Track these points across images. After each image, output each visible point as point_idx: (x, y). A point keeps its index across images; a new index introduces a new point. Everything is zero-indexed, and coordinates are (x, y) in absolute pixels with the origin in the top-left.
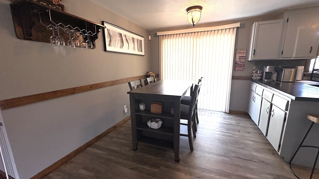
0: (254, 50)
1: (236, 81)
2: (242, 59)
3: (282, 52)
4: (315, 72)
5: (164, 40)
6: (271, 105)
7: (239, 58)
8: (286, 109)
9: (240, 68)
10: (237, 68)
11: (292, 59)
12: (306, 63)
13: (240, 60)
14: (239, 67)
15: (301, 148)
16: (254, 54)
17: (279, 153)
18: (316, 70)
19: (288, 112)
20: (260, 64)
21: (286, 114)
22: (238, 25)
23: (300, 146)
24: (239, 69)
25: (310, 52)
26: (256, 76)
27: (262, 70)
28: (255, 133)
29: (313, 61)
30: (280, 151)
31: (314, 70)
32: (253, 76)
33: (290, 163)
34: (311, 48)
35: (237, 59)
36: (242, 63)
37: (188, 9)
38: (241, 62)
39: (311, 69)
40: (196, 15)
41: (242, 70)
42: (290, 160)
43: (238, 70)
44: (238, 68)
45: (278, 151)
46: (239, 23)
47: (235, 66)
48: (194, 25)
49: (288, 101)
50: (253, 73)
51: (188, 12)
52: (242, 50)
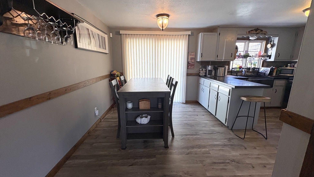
0: (202, 54)
1: (190, 77)
3: (217, 55)
4: (233, 70)
5: (127, 40)
6: (218, 93)
8: (229, 95)
11: (223, 61)
12: (228, 63)
13: (191, 61)
14: (191, 66)
15: (237, 118)
16: (201, 57)
17: (226, 125)
18: (234, 68)
19: (230, 97)
20: (204, 64)
21: (229, 97)
22: (189, 33)
23: (237, 117)
25: (231, 57)
26: (202, 73)
27: (206, 68)
28: (207, 115)
29: (231, 62)
30: (226, 123)
31: (232, 68)
32: (200, 73)
33: (232, 129)
34: (232, 54)
35: (190, 60)
37: (158, 16)
38: (192, 62)
39: (231, 68)
40: (164, 21)
41: (193, 69)
42: (231, 127)
43: (190, 68)
45: (225, 123)
46: (190, 31)
47: (188, 65)
48: (163, 30)
49: (230, 89)
50: (200, 70)
51: (158, 18)
52: (192, 52)
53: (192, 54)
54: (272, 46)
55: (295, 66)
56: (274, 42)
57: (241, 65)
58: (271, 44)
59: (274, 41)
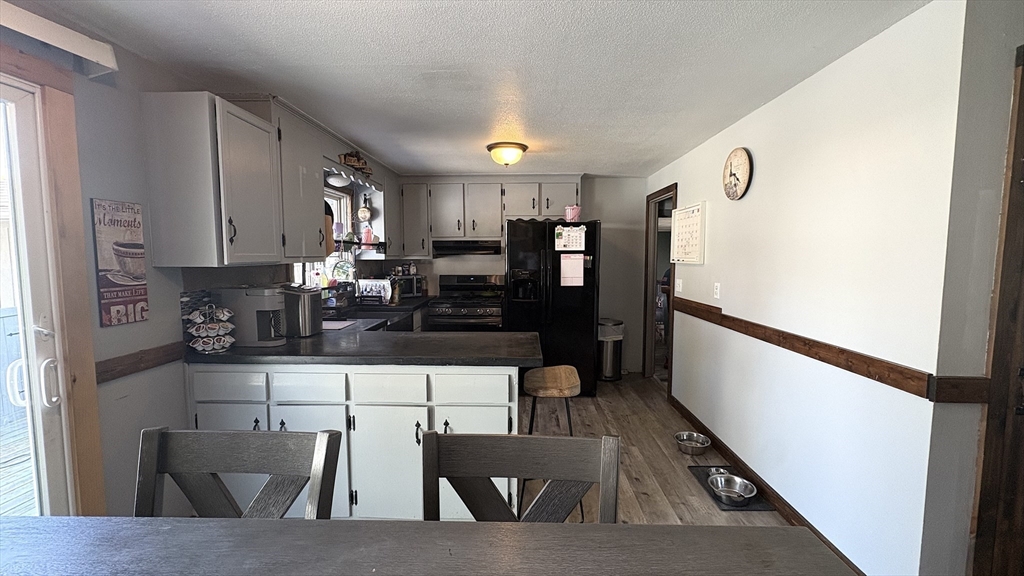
0: (230, 221)
2: (133, 256)
3: (284, 237)
6: (430, 409)
7: (118, 254)
8: (511, 399)
9: (131, 306)
10: (114, 309)
13: (122, 264)
14: (125, 304)
16: (231, 240)
19: (515, 406)
21: (509, 409)
22: (102, 54)
24: (127, 314)
35: (109, 260)
36: (136, 278)
38: (127, 274)
41: (143, 319)
43: (124, 320)
44: (121, 308)
47: (100, 297)
49: (510, 376)
52: (121, 206)
53: (126, 216)
54: (374, 214)
55: (412, 272)
56: (375, 205)
57: (330, 278)
58: (365, 207)
59: (373, 200)
